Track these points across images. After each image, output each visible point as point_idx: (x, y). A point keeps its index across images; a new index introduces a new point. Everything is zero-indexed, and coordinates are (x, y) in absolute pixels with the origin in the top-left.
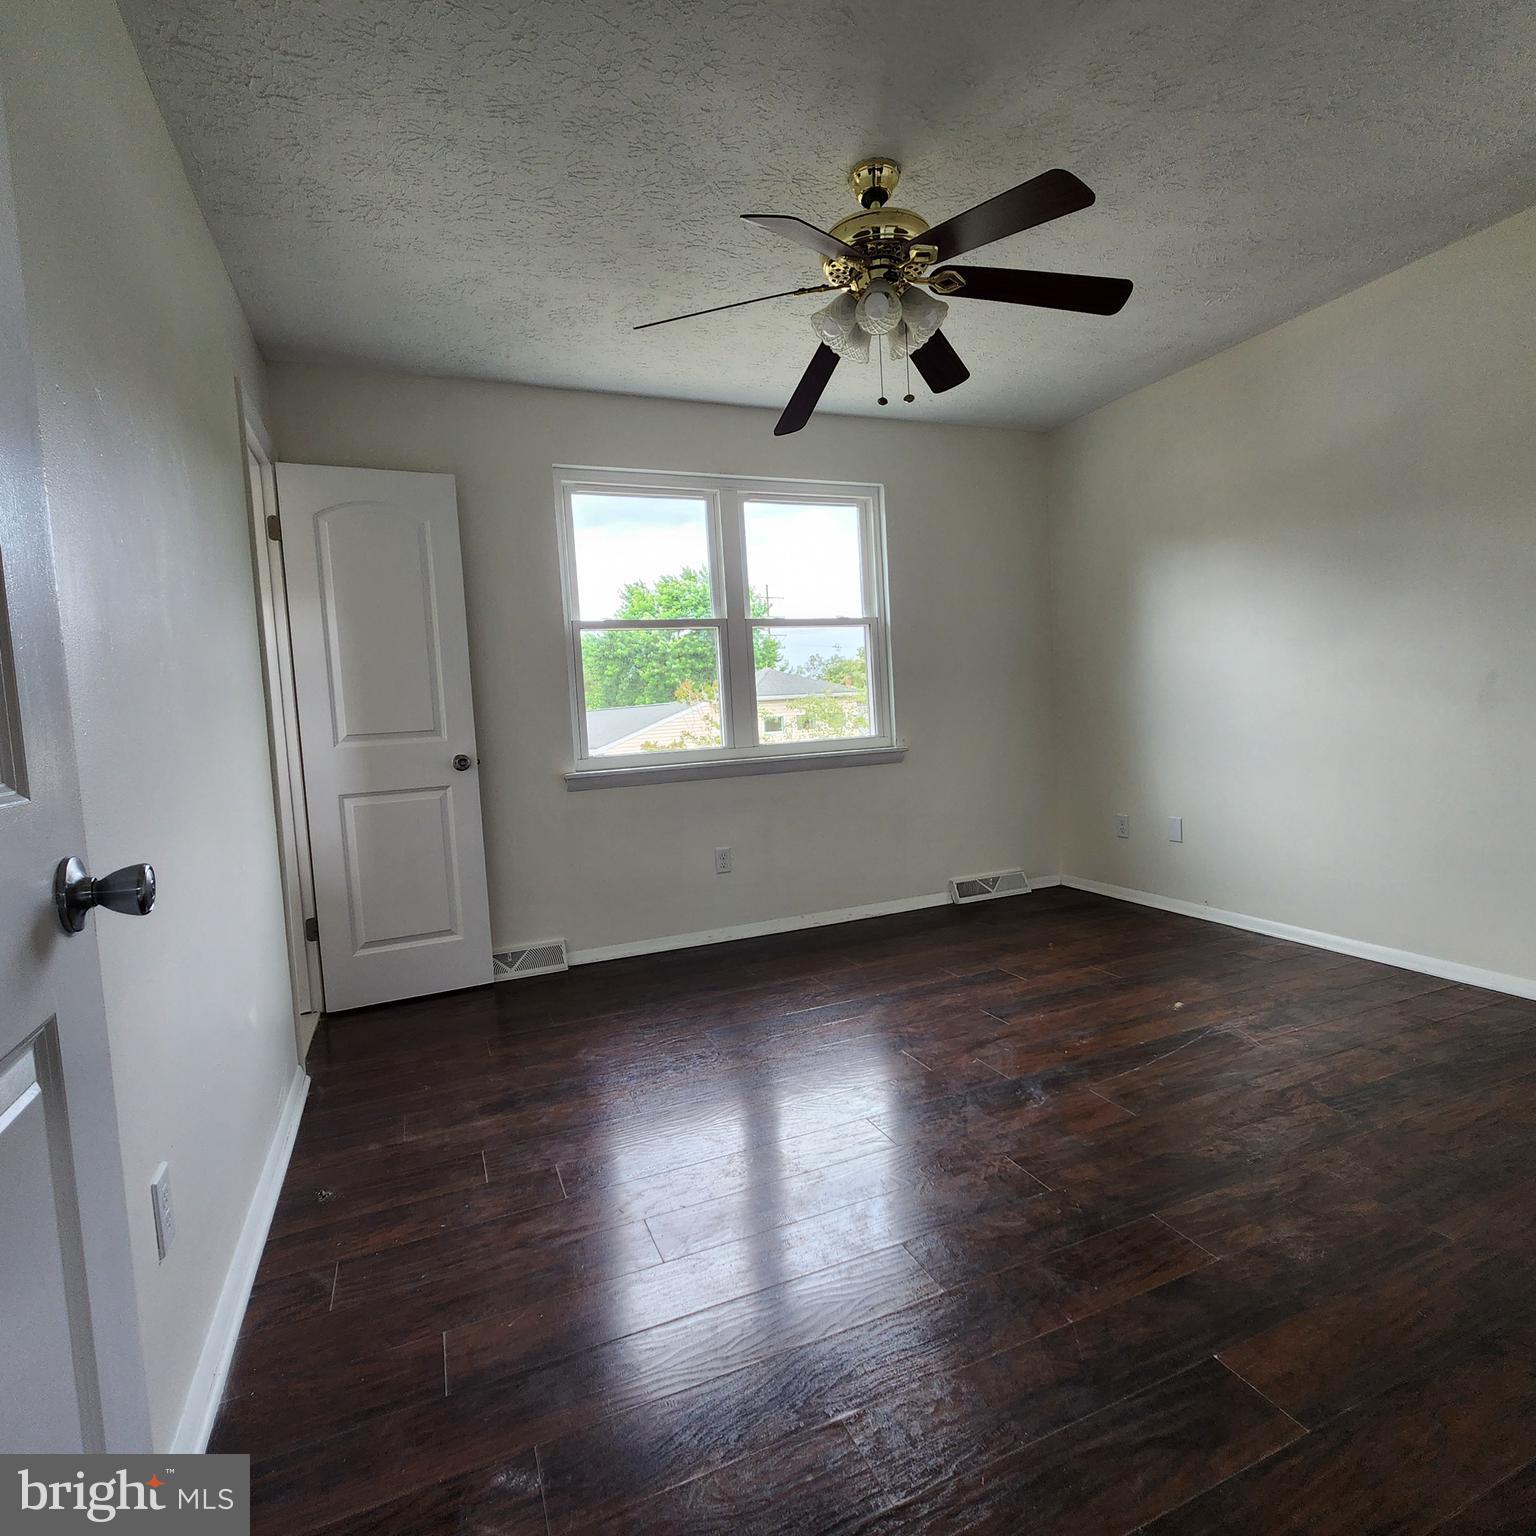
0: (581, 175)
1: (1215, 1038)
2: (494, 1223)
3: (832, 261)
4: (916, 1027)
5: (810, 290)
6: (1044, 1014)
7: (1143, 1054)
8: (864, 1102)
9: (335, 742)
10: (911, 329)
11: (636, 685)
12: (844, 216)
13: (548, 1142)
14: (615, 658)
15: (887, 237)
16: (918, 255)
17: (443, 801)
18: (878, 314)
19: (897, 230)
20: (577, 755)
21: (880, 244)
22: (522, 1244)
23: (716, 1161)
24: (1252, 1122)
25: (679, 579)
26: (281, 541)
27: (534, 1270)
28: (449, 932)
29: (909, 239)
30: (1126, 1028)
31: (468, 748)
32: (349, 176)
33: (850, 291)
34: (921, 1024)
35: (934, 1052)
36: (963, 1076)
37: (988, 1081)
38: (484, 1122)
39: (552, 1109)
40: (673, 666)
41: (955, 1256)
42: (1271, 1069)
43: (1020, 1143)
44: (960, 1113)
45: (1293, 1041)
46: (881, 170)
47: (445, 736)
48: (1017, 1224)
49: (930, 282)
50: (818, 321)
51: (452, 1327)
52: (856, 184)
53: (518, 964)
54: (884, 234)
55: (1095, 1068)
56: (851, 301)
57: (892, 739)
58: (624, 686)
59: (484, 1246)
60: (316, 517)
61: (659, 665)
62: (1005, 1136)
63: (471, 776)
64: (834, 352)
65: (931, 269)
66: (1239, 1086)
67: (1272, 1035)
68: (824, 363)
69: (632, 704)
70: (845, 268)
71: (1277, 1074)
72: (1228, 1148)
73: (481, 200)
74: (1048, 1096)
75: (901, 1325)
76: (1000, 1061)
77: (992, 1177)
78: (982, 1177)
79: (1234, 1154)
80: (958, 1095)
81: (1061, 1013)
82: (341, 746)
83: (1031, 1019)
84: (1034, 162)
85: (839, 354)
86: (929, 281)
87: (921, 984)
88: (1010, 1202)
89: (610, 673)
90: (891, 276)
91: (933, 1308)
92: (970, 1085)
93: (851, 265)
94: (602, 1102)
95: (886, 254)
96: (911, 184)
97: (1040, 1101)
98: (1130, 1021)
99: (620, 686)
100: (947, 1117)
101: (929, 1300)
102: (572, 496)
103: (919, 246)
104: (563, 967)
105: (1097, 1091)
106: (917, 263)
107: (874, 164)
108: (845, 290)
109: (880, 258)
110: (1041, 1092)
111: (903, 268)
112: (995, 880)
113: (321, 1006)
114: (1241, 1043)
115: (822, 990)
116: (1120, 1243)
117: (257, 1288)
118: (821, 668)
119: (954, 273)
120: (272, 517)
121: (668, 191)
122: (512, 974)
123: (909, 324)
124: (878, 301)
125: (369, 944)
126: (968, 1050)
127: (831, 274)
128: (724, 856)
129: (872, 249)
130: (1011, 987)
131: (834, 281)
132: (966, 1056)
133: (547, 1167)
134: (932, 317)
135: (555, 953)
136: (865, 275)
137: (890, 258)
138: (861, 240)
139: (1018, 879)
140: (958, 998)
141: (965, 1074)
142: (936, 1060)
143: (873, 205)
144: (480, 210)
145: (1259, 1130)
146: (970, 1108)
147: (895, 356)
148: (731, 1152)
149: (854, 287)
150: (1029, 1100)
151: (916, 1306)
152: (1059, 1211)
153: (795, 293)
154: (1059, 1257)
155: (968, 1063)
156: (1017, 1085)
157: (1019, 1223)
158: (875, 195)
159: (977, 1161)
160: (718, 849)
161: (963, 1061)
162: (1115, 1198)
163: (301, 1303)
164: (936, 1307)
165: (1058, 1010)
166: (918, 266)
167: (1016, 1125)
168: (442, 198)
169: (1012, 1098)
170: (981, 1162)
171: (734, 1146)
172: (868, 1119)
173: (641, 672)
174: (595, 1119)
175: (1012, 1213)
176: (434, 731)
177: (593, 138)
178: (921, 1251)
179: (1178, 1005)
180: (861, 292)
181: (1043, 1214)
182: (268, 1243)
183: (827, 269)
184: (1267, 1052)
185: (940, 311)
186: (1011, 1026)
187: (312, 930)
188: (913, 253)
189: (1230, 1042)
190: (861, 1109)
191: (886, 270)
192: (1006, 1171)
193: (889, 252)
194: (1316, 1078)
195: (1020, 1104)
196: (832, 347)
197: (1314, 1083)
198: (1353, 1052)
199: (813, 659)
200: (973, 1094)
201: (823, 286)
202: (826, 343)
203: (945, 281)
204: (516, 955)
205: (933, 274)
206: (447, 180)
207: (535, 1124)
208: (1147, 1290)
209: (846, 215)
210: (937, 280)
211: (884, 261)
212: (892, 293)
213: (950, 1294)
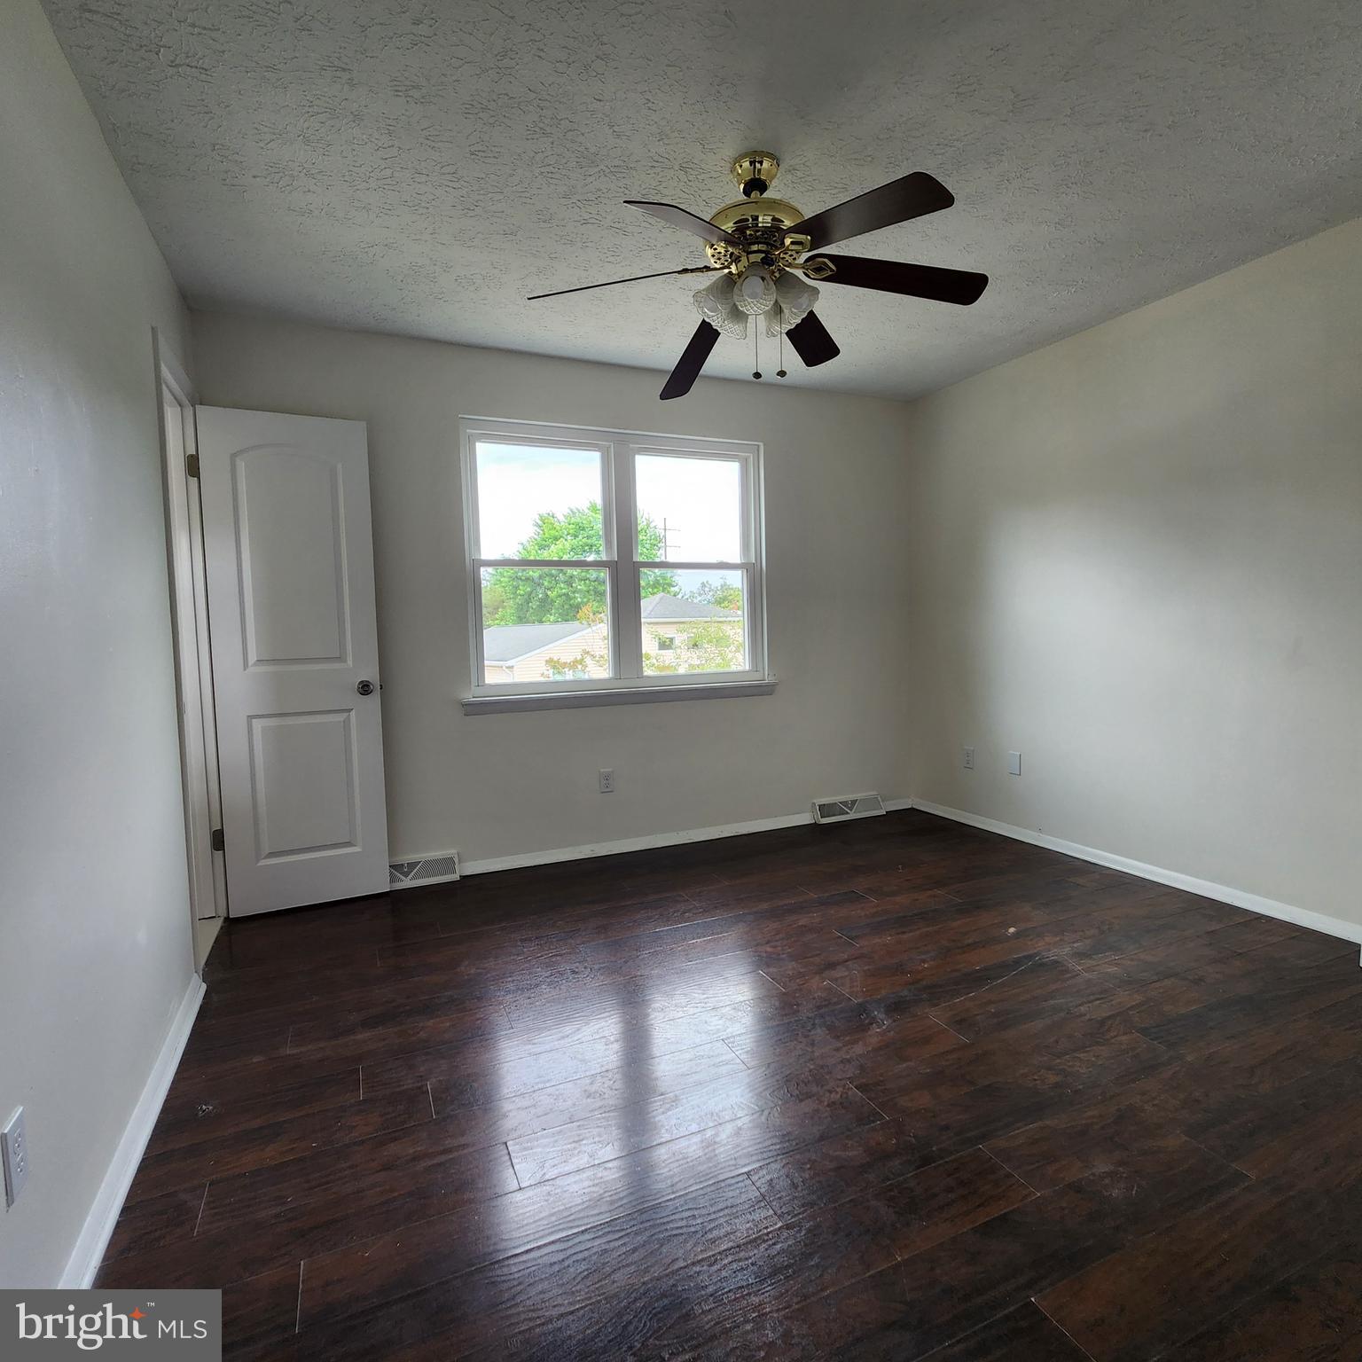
0: (483, 154)
1: (1042, 965)
2: (363, 1142)
3: (713, 245)
4: (775, 947)
5: (692, 271)
6: (890, 935)
7: (977, 979)
8: (720, 1022)
9: (246, 665)
10: (786, 311)
11: (546, 604)
12: (727, 203)
13: (424, 1058)
14: (527, 579)
15: (765, 225)
16: (792, 243)
17: (347, 723)
18: (753, 296)
19: (774, 219)
20: (474, 682)
21: (758, 231)
22: (387, 1167)
23: (578, 1081)
24: (1074, 1051)
25: (587, 511)
26: (199, 479)
27: (396, 1194)
28: (348, 844)
29: (785, 228)
30: (964, 952)
31: (371, 674)
32: (262, 144)
33: (730, 272)
34: (779, 943)
35: (788, 972)
36: (814, 999)
37: (835, 1004)
38: (366, 1035)
39: (430, 1023)
40: (579, 587)
41: (794, 1186)
42: (1092, 998)
43: (862, 1067)
44: (808, 1036)
45: (1112, 969)
46: (761, 163)
47: (350, 662)
48: (854, 1153)
49: (803, 268)
50: (699, 299)
51: (310, 1257)
52: (739, 174)
53: (412, 874)
54: (763, 223)
55: (934, 992)
56: (730, 283)
57: (764, 673)
58: (534, 604)
59: (350, 1167)
60: (233, 456)
61: (566, 587)
62: (849, 1061)
63: (374, 701)
64: (715, 328)
65: (805, 256)
66: (1062, 1014)
67: (1094, 963)
68: (705, 338)
69: (541, 622)
70: (726, 251)
71: (1098, 1002)
72: (1053, 1078)
73: (388, 171)
74: (890, 1021)
75: (740, 1260)
76: (848, 983)
77: (834, 1103)
78: (826, 1103)
79: (1057, 1085)
80: (808, 1018)
81: (905, 936)
82: (251, 669)
83: (879, 941)
84: (902, 162)
85: (719, 330)
86: (803, 266)
87: (781, 903)
88: (849, 1130)
89: (522, 592)
90: (768, 261)
91: (771, 1242)
92: (819, 1008)
93: (730, 250)
94: (478, 1016)
95: (764, 240)
96: (789, 176)
97: (883, 1026)
98: (968, 945)
99: (530, 604)
100: (796, 1040)
101: (768, 1234)
102: (477, 444)
103: (793, 235)
104: (456, 877)
105: (935, 1016)
106: (792, 250)
107: (755, 157)
108: (726, 271)
109: (758, 243)
110: (884, 1016)
111: (779, 254)
112: (854, 802)
113: (225, 911)
114: (1067, 971)
115: (691, 907)
116: (949, 1175)
117: (126, 1210)
118: (711, 594)
119: (826, 260)
120: (192, 456)
121: (564, 172)
122: (407, 883)
123: (783, 306)
124: (754, 283)
125: (272, 855)
126: (820, 972)
127: (713, 256)
128: (607, 777)
129: (751, 235)
130: (862, 908)
131: (716, 262)
132: (817, 978)
133: (420, 1084)
134: (804, 300)
135: (448, 864)
136: (744, 259)
137: (767, 244)
138: (741, 227)
139: (874, 802)
140: (813, 918)
141: (816, 995)
142: (790, 981)
143: (753, 195)
144: (389, 181)
145: (1081, 1060)
146: (819, 1031)
147: (770, 334)
148: (593, 1072)
149: (733, 269)
150: (872, 1024)
151: (755, 1239)
152: (894, 1141)
153: (679, 272)
154: (891, 1190)
155: (819, 985)
156: (862, 1009)
157: (855, 1153)
158: (756, 185)
159: (822, 1086)
160: (602, 770)
161: (815, 982)
162: (947, 1128)
163: (167, 1227)
164: (773, 1241)
165: (904, 933)
166: (793, 253)
167: (859, 1049)
168: (351, 168)
169: (855, 1021)
170: (825, 1088)
171: (597, 1066)
172: (723, 1040)
173: (549, 593)
174: (470, 1034)
175: (850, 1142)
176: (341, 658)
177: (491, 120)
178: (763, 1180)
179: (1012, 930)
180: (740, 275)
181: (880, 1144)
182: (143, 1160)
183: (709, 252)
184: (1089, 980)
185: (813, 295)
186: (861, 947)
187: (218, 840)
188: (788, 241)
189: (1056, 968)
190: (718, 1030)
191: (763, 255)
192: (847, 1098)
193: (766, 238)
194: (1132, 1008)
195: (864, 1029)
196: (713, 324)
197: (1131, 1013)
198: (1167, 982)
199: (703, 585)
200: (822, 1016)
201: (706, 267)
202: (707, 320)
203: (817, 267)
204: (412, 865)
205: (807, 261)
206: (355, 153)
207: (414, 1038)
208: (972, 1226)
209: (730, 201)
210: (810, 265)
211: (762, 247)
212: (767, 277)
213: (788, 1227)
